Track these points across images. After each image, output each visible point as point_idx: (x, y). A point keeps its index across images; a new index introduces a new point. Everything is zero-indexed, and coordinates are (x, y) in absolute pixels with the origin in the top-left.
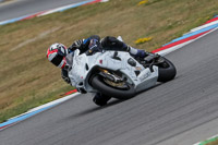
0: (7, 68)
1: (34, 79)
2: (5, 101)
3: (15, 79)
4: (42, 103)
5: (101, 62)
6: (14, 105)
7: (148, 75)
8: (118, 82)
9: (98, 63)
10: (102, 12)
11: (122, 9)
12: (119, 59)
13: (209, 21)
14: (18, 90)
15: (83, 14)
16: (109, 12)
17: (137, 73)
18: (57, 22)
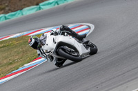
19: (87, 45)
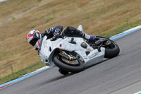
0: (110, 4)
1: (128, 11)
2: (108, 25)
3: (115, 11)
4: (132, 27)
5: (61, 45)
6: (115, 28)
7: (96, 54)
8: (72, 60)
9: (58, 46)
12: (75, 43)
14: (117, 18)
17: (88, 53)
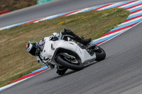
10: (34, 29)
11: (47, 28)
13: (104, 35)
15: (22, 31)
16: (39, 29)
18: (5, 36)
19: (93, 50)
